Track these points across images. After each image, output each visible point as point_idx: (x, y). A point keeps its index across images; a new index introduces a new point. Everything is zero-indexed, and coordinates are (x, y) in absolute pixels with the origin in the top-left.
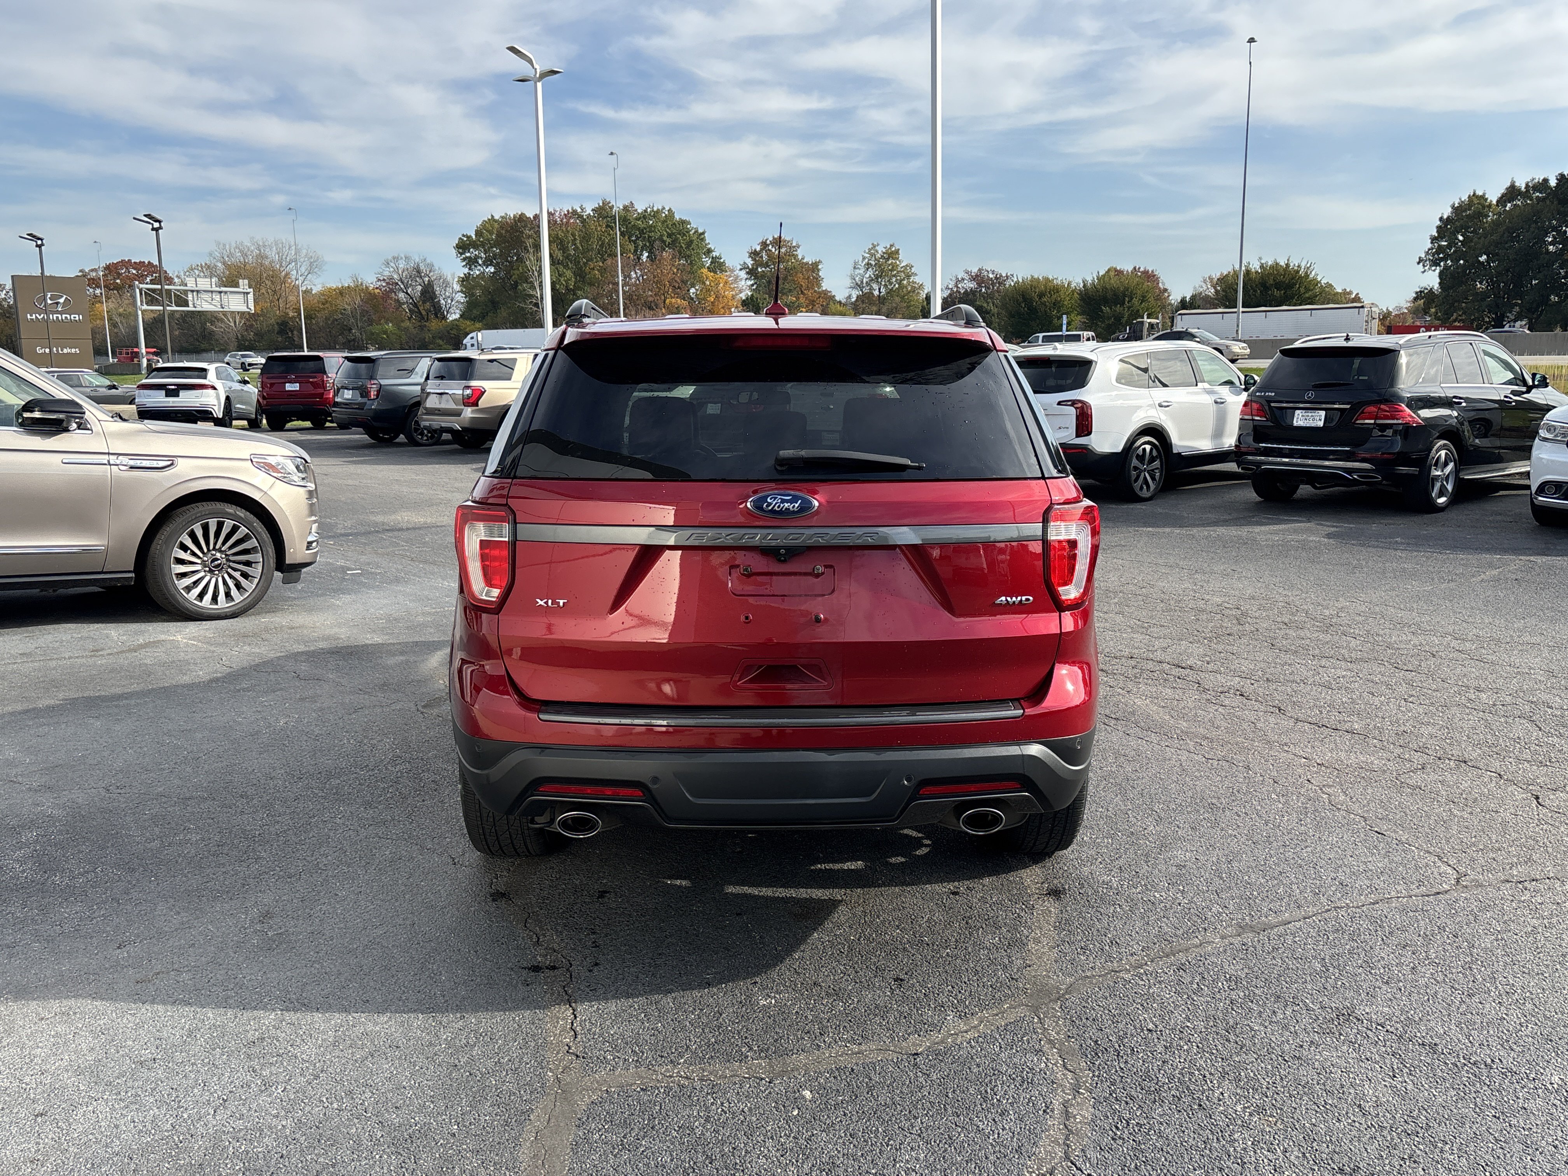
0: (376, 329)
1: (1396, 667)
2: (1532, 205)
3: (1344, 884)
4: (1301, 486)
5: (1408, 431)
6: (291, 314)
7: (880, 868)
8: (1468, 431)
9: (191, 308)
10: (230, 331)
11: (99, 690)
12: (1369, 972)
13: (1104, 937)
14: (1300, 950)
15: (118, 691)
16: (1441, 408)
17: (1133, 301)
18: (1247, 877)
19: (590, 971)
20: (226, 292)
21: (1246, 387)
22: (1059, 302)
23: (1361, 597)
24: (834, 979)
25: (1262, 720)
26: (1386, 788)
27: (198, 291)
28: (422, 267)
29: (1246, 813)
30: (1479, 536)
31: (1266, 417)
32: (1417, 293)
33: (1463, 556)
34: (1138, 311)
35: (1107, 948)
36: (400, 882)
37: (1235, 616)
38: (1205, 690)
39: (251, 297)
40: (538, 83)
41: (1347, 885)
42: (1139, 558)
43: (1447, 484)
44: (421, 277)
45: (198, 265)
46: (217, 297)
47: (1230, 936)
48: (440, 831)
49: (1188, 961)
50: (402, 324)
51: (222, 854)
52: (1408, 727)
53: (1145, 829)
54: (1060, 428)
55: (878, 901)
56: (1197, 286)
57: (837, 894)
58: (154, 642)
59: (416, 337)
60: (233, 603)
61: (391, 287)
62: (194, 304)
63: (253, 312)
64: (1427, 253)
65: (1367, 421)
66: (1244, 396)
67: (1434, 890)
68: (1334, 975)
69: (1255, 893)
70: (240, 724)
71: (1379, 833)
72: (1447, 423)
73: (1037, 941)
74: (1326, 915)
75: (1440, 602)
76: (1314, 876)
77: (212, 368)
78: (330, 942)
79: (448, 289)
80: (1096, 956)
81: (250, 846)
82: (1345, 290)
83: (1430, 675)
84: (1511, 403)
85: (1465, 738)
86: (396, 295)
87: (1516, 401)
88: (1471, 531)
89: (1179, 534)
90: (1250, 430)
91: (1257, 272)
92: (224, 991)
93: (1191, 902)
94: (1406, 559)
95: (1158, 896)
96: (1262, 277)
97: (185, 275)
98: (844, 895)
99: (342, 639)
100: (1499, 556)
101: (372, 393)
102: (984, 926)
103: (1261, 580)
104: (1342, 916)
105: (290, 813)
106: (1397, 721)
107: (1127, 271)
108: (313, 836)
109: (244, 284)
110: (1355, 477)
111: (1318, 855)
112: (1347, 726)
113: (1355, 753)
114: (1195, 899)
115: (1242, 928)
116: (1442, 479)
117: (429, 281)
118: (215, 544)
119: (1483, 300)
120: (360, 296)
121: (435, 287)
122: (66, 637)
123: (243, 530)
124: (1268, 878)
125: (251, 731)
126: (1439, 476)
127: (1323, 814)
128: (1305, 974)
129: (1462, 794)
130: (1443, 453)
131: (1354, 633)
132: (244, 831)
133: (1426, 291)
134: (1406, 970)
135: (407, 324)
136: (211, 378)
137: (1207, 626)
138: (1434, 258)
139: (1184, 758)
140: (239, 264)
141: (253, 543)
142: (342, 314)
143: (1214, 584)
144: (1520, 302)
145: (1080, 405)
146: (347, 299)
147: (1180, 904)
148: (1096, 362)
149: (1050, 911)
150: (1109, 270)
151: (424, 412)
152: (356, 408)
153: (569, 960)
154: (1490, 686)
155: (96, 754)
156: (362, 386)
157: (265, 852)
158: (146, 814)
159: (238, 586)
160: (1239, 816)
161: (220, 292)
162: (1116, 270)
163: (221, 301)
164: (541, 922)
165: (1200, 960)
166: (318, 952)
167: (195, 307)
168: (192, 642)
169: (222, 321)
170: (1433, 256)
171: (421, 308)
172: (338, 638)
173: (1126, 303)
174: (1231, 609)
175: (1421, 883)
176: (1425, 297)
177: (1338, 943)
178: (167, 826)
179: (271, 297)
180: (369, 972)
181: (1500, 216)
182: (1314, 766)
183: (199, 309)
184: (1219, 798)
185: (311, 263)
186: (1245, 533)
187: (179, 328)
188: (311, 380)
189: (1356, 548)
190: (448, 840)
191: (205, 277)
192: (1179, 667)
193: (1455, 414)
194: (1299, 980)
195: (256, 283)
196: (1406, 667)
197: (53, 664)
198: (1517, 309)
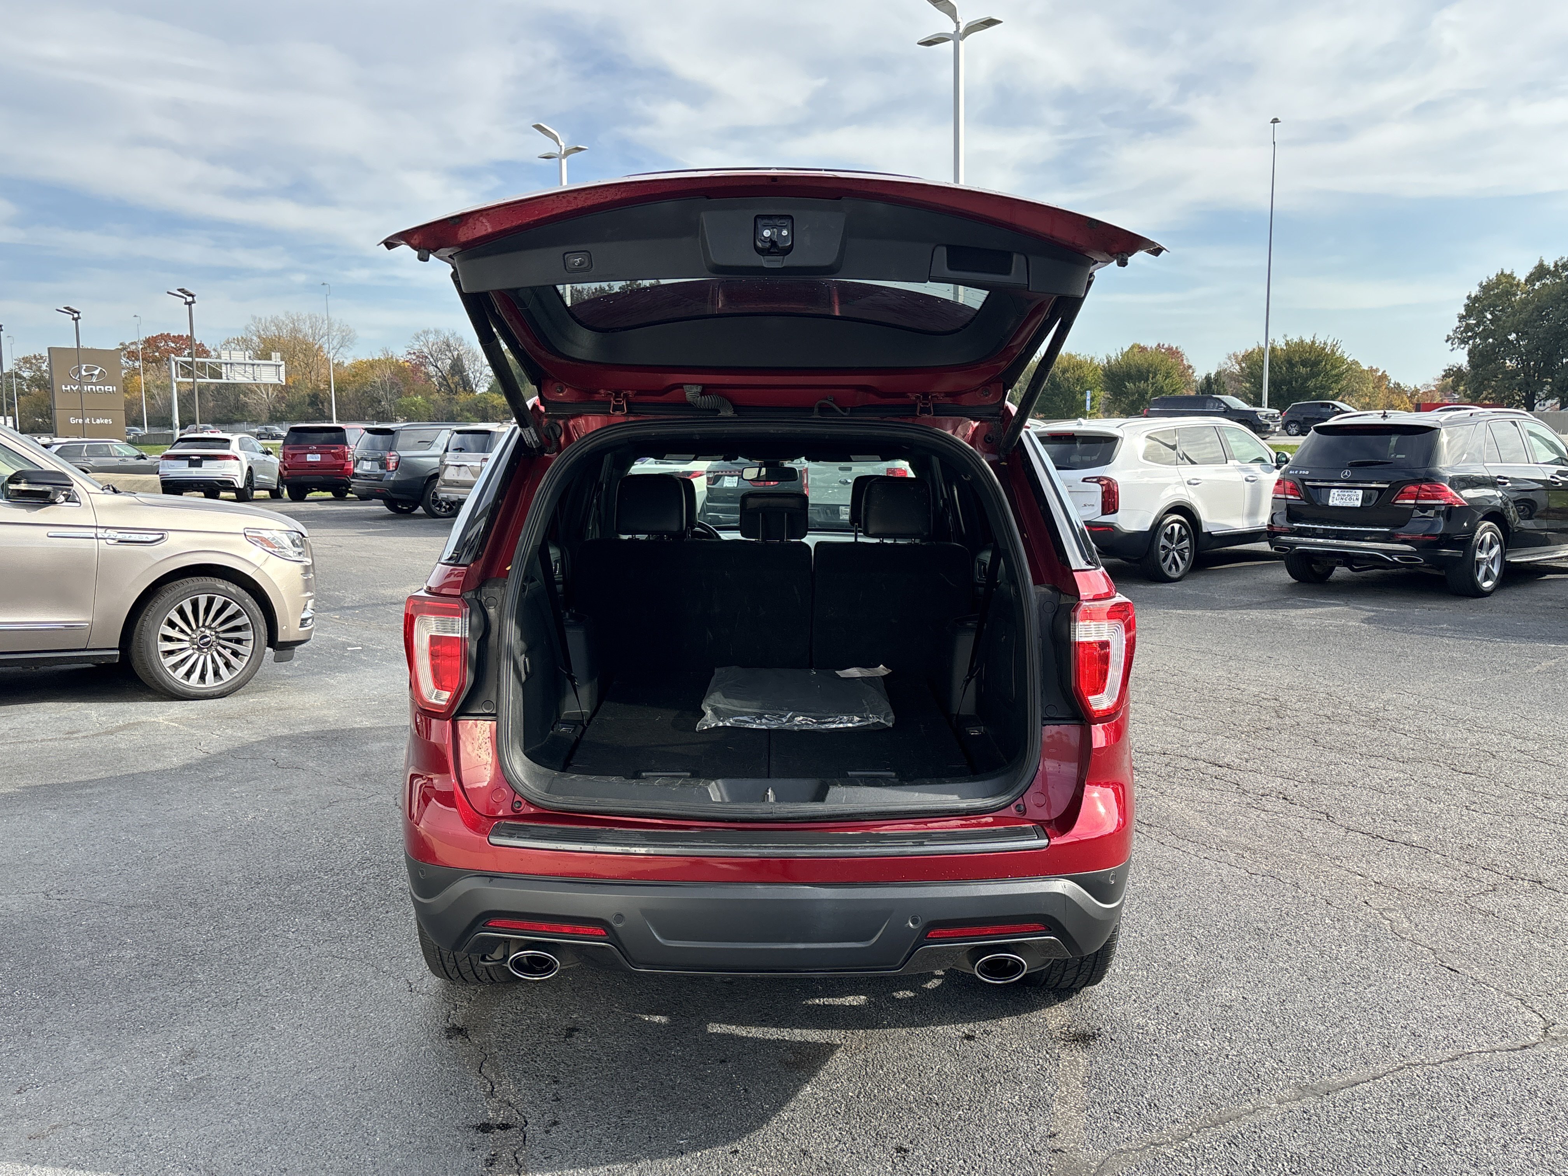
0: (405, 401)
1: (1453, 769)
2: (1561, 284)
3: (1417, 1034)
4: (1337, 568)
5: (1451, 512)
6: (322, 386)
7: (885, 1004)
8: (1514, 512)
9: (224, 380)
10: (263, 402)
11: (65, 777)
12: (1454, 1150)
13: (1140, 1098)
14: (1371, 1120)
15: (83, 778)
16: (1485, 488)
17: (1157, 377)
18: (1304, 1023)
19: (547, 1132)
20: (258, 365)
21: (1278, 465)
22: (1082, 378)
23: (1408, 688)
24: (827, 1148)
25: (1310, 829)
26: (1454, 914)
27: (231, 364)
28: (452, 341)
29: (1297, 941)
30: (1530, 623)
31: (1300, 496)
32: (1445, 371)
33: (1515, 645)
34: (1162, 387)
35: (1145, 1112)
36: (347, 1013)
37: (1274, 708)
38: (1245, 792)
39: (282, 369)
40: (563, 160)
41: (1420, 1036)
42: (1169, 643)
43: (1493, 567)
44: (450, 351)
45: (234, 339)
46: (249, 369)
47: (1289, 1101)
48: (400, 949)
49: (1240, 1132)
50: (431, 397)
51: (155, 975)
52: (1473, 841)
53: (1185, 959)
54: (1085, 505)
55: (882, 1047)
56: (1222, 363)
57: (835, 1036)
58: (134, 724)
59: (444, 410)
60: (221, 682)
61: (421, 360)
62: (227, 376)
63: (284, 384)
64: (1455, 331)
65: (1407, 501)
66: (1276, 475)
67: (1520, 1043)
68: (1414, 1155)
69: (1314, 1044)
70: (206, 818)
71: (1452, 970)
72: (1492, 504)
73: (1063, 1101)
74: (1398, 1074)
75: (1496, 695)
76: (1381, 1024)
77: (235, 439)
78: (256, 1090)
79: (476, 362)
80: (1132, 1124)
81: (188, 965)
82: (1372, 367)
83: (1492, 778)
84: (1557, 483)
85: (1538, 854)
86: (426, 368)
87: (1562, 482)
88: (1521, 618)
89: (1211, 617)
90: (1283, 509)
91: (1282, 349)
92: (124, 1152)
93: (1239, 1054)
94: (1454, 647)
95: (1201, 1045)
96: (1288, 354)
97: (221, 348)
98: (845, 1038)
99: (330, 722)
100: (1554, 645)
101: (391, 465)
102: (1002, 1081)
103: (1300, 669)
104: (1417, 1076)
105: (240, 926)
106: (1460, 833)
107: (1151, 348)
108: (260, 954)
109: (276, 357)
110: (1396, 559)
111: (1383, 996)
112: (1404, 838)
113: (1417, 869)
114: (1244, 1050)
115: (1303, 1090)
116: (1488, 562)
117: (458, 354)
118: (205, 620)
119: (1513, 378)
120: (390, 369)
121: (464, 361)
122: (43, 717)
123: (234, 608)
124: (1328, 1025)
125: (216, 826)
126: (1485, 559)
127: (1386, 945)
128: (1380, 1153)
129: (1540, 923)
130: (1488, 535)
131: (1404, 729)
132: (184, 947)
133: (1455, 369)
134: (1497, 1148)
135: (436, 396)
136: (234, 448)
137: (1244, 720)
138: (1463, 336)
139: (1225, 872)
140: (274, 338)
141: (244, 620)
142: (371, 386)
143: (1249, 672)
144: (1550, 380)
145: (1105, 482)
146: (378, 372)
147: (1227, 1056)
148: (1122, 439)
149: (1078, 1063)
150: (1133, 347)
151: (443, 483)
152: (375, 480)
153: (524, 1117)
154: (1559, 793)
155: (45, 852)
156: (381, 457)
157: (203, 973)
158: (81, 925)
159: (228, 665)
160: (1290, 944)
161: (253, 365)
162: (1140, 347)
163: (254, 373)
164: (498, 1066)
165: (1255, 1132)
166: (239, 1104)
167: (228, 379)
168: (174, 724)
169: (255, 393)
170: (1462, 334)
171: (450, 381)
172: (326, 722)
173: (1150, 379)
174: (1268, 700)
175: (1504, 1036)
176: (1454, 375)
177: (1415, 1112)
178: (102, 940)
179: (304, 370)
180: (294, 1130)
181: (1529, 295)
182: (1372, 885)
183: (232, 381)
184: (1266, 922)
185: (343, 336)
186: (1281, 617)
187: (213, 400)
188: (332, 451)
189: (1399, 635)
190: (408, 960)
191: (241, 350)
192: (1216, 765)
193: (1499, 494)
194: (1373, 1162)
195: (289, 357)
196: (1464, 770)
197: (23, 747)
198: (1548, 387)
